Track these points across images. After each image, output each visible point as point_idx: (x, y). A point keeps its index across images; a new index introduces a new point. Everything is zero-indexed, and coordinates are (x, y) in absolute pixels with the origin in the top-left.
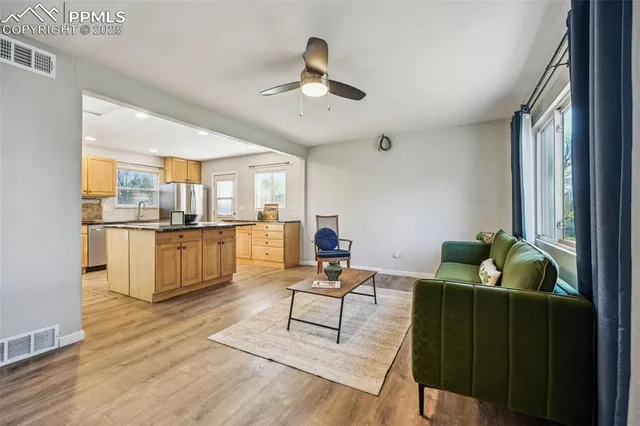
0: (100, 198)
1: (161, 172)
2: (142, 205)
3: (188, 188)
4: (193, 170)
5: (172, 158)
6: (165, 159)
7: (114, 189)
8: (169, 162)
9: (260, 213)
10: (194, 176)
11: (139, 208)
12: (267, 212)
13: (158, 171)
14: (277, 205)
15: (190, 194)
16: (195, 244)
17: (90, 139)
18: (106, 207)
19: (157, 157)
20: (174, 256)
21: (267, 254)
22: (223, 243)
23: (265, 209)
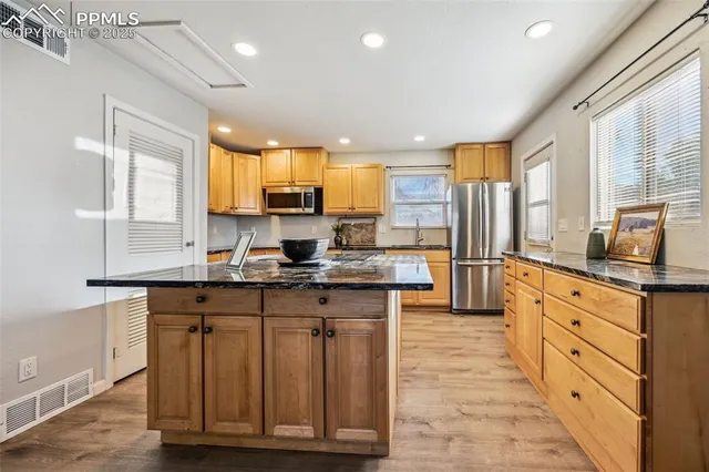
0: (372, 216)
4: (494, 158)
5: (457, 144)
8: (460, 153)
9: (595, 239)
13: (446, 171)
16: (239, 329)
17: (345, 141)
18: (381, 227)
19: (443, 150)
20: (186, 344)
21: (575, 395)
22: (333, 333)
23: (618, 225)
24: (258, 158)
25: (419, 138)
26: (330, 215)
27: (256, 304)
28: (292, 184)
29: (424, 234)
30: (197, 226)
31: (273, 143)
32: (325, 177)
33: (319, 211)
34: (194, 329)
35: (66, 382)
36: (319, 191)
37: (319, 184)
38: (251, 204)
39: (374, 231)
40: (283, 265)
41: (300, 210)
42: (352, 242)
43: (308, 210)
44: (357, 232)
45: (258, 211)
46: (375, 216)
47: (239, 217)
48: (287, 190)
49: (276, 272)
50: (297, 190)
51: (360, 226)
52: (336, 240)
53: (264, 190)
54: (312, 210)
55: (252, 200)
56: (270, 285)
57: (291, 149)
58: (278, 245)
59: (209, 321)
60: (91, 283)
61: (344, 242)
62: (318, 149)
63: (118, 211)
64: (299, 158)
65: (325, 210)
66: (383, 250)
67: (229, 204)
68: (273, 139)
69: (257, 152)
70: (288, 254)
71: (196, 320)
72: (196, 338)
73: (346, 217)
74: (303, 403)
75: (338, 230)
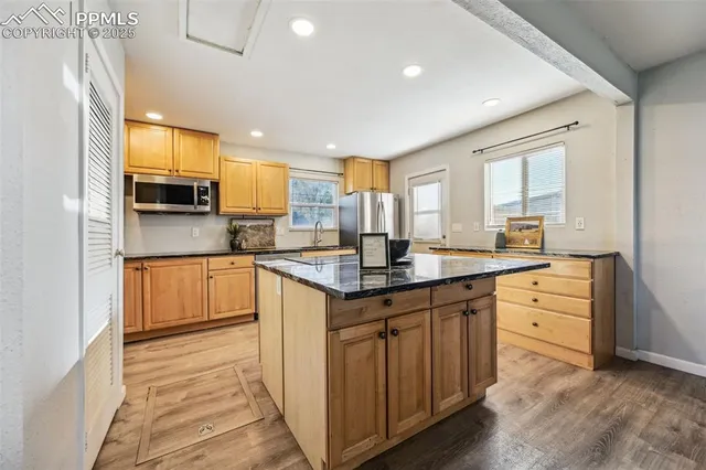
0: (271, 217)
1: (341, 179)
2: (319, 226)
3: (374, 199)
4: (380, 172)
5: (354, 158)
6: (344, 161)
7: (286, 204)
8: (350, 165)
9: (501, 236)
10: (380, 182)
11: (316, 231)
12: (516, 234)
13: (336, 178)
14: (541, 219)
15: (377, 208)
17: (256, 135)
18: (280, 227)
19: (335, 159)
21: (535, 325)
23: (510, 228)
26: (227, 215)
28: (173, 173)
29: (321, 236)
31: (154, 116)
32: (223, 169)
33: (215, 209)
36: (215, 185)
37: (215, 177)
39: (272, 233)
41: (192, 208)
42: (251, 245)
43: (202, 208)
44: (254, 235)
50: (186, 182)
51: (258, 228)
52: (232, 244)
54: (207, 209)
57: (173, 128)
64: (185, 142)
68: (156, 110)
71: (381, 326)
73: (244, 217)
75: (234, 232)
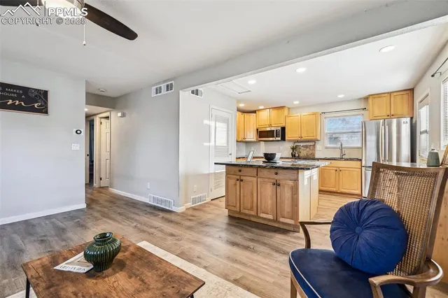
4: (399, 101)
5: (370, 95)
10: (400, 109)
11: (342, 148)
16: (250, 180)
17: (296, 103)
18: (318, 147)
19: (360, 99)
20: (236, 184)
22: (279, 185)
24: (255, 114)
25: (341, 96)
26: (290, 141)
27: (255, 174)
28: (270, 126)
29: (347, 152)
30: (233, 147)
31: (261, 107)
32: (287, 121)
33: (283, 139)
34: (238, 180)
35: (197, 196)
36: (283, 129)
37: (283, 125)
38: (252, 136)
39: (314, 149)
40: (264, 162)
41: (274, 139)
42: (301, 155)
43: (277, 139)
44: (304, 150)
45: (254, 140)
46: (315, 141)
47: (247, 142)
48: (268, 129)
49: (261, 164)
50: (273, 129)
51: (306, 147)
52: (292, 154)
53: (257, 130)
54: (279, 139)
55: (252, 134)
56: (260, 166)
57: (269, 109)
58: (263, 156)
59: (242, 178)
60: (215, 164)
61: (297, 155)
62: (282, 107)
63: (212, 143)
64: (274, 112)
65: (286, 139)
66: (318, 159)
67: (243, 137)
68: (261, 105)
69: (255, 112)
70: (266, 158)
71: (238, 177)
72: (238, 182)
73: (298, 141)
74: (269, 206)
75: (293, 149)
